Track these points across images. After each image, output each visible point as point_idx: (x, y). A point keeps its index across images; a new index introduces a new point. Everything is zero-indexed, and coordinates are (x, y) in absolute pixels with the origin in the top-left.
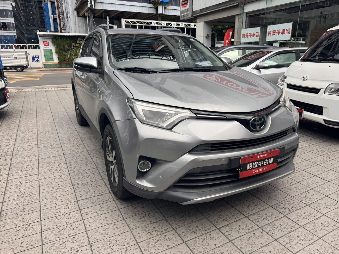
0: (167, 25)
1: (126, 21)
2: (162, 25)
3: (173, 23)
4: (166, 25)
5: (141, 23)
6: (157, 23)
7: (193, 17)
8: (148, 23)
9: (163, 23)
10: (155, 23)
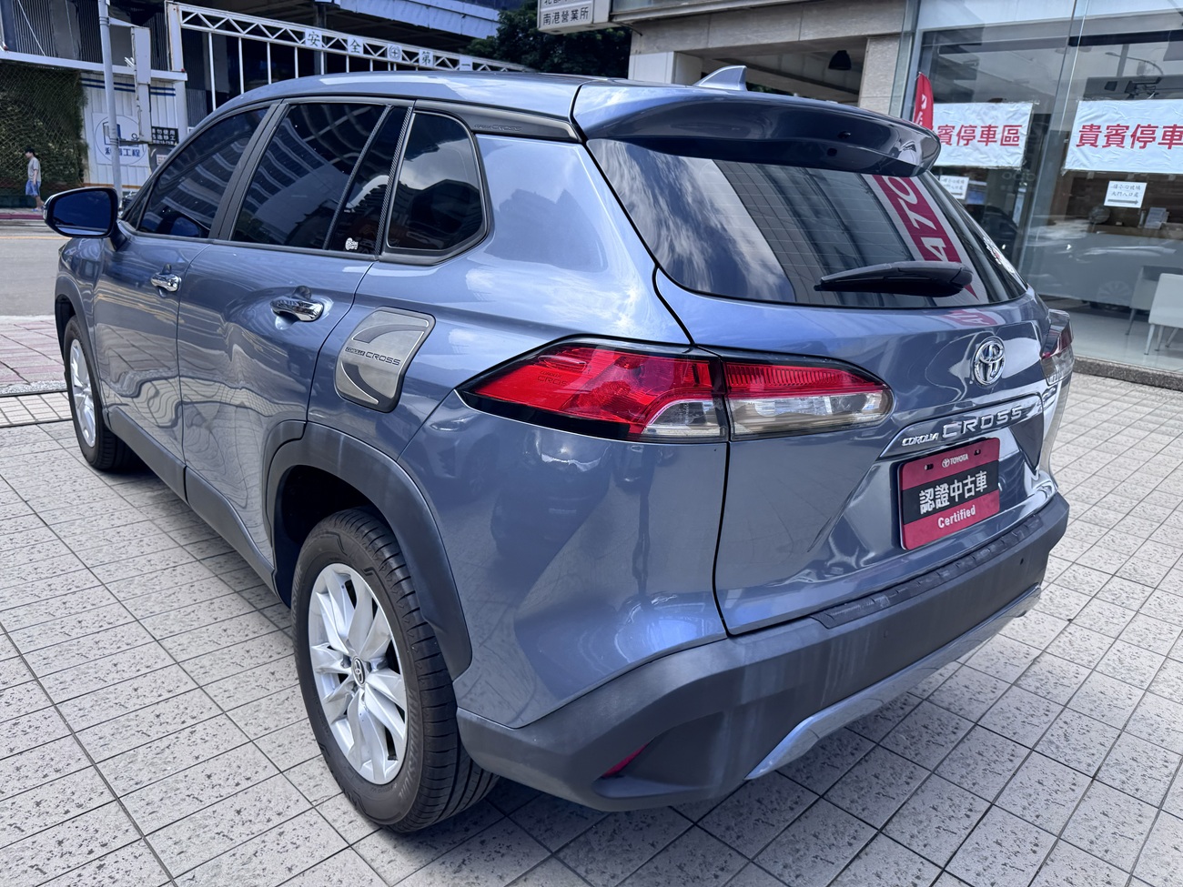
0: (366, 51)
1: (185, 14)
2: (344, 48)
3: (389, 46)
4: (361, 50)
5: (257, 31)
6: (327, 40)
7: (618, 23)
8: (285, 36)
9: (350, 42)
10: (315, 37)
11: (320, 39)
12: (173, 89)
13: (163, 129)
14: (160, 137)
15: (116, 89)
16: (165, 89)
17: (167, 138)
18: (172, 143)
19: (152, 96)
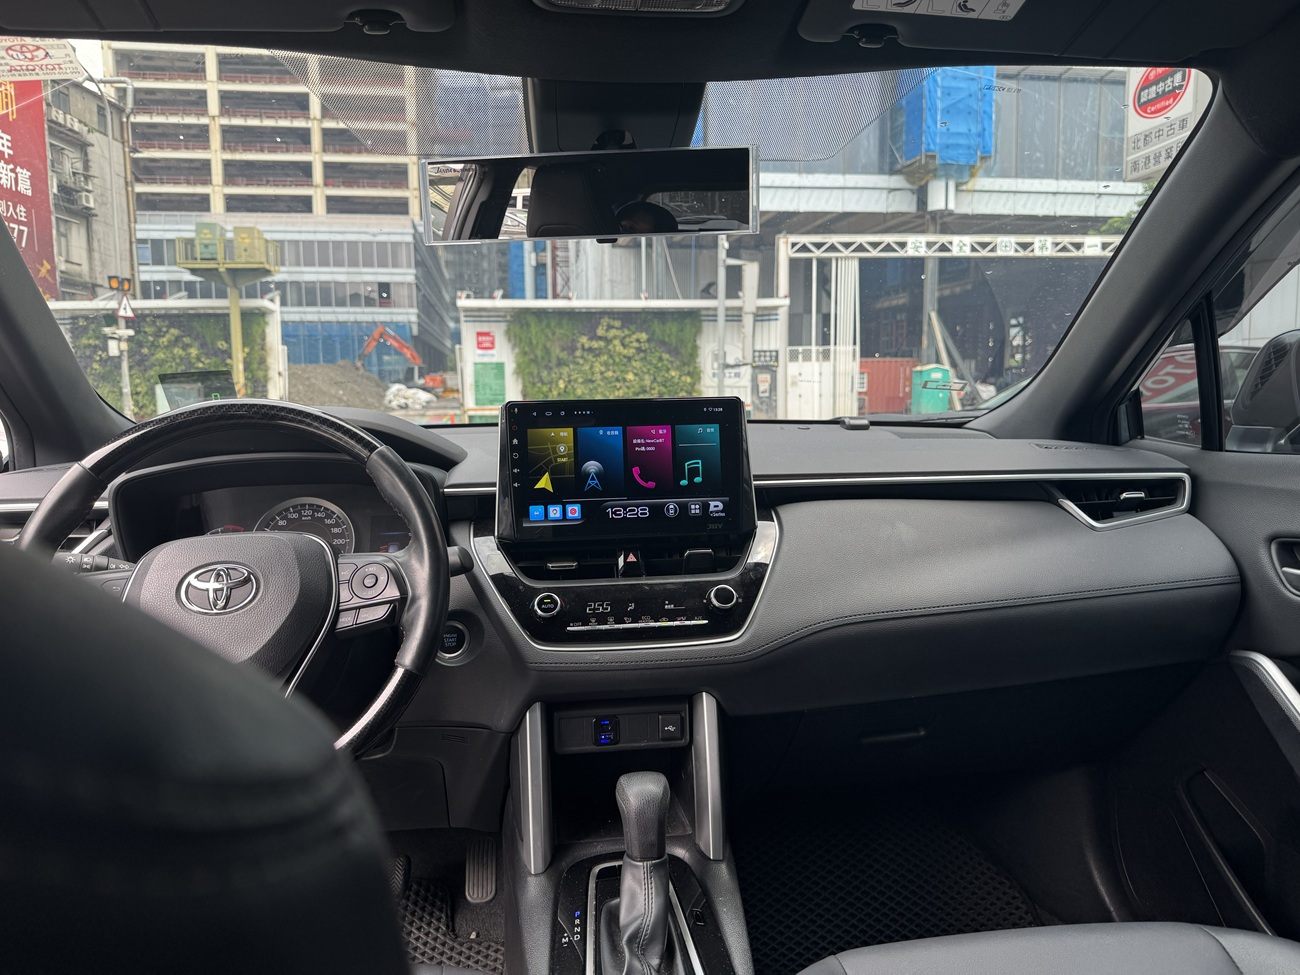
0: (973, 249)
2: (949, 250)
3: (1000, 240)
4: (967, 249)
5: (861, 248)
6: (929, 245)
8: (888, 248)
9: (955, 244)
10: (918, 244)
11: (924, 245)
12: (777, 314)
13: (765, 352)
14: (762, 359)
15: (727, 321)
16: (769, 315)
17: (768, 359)
18: (772, 363)
19: (759, 324)
